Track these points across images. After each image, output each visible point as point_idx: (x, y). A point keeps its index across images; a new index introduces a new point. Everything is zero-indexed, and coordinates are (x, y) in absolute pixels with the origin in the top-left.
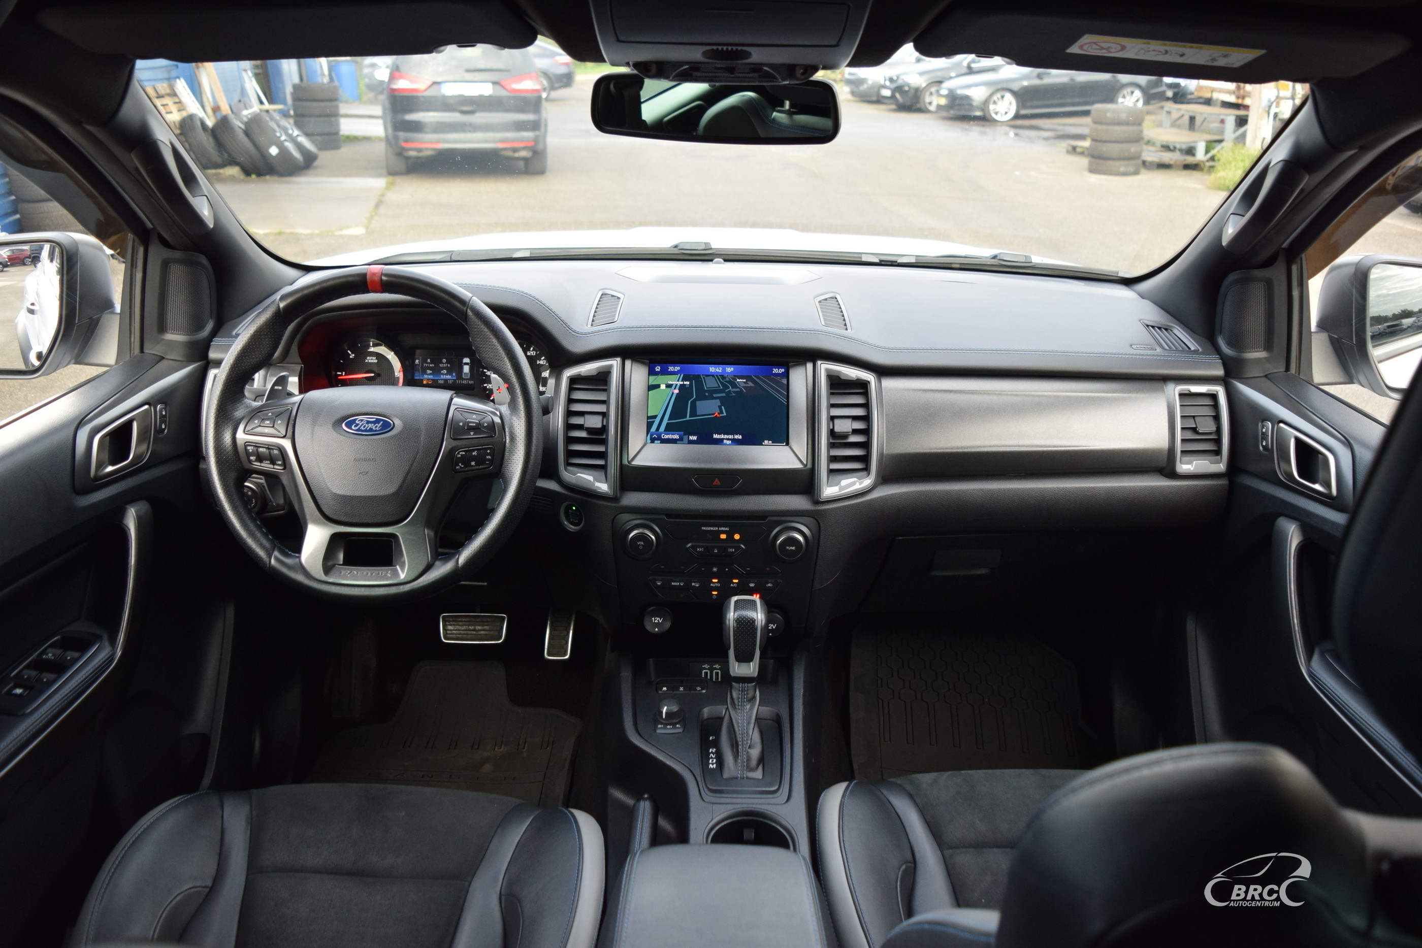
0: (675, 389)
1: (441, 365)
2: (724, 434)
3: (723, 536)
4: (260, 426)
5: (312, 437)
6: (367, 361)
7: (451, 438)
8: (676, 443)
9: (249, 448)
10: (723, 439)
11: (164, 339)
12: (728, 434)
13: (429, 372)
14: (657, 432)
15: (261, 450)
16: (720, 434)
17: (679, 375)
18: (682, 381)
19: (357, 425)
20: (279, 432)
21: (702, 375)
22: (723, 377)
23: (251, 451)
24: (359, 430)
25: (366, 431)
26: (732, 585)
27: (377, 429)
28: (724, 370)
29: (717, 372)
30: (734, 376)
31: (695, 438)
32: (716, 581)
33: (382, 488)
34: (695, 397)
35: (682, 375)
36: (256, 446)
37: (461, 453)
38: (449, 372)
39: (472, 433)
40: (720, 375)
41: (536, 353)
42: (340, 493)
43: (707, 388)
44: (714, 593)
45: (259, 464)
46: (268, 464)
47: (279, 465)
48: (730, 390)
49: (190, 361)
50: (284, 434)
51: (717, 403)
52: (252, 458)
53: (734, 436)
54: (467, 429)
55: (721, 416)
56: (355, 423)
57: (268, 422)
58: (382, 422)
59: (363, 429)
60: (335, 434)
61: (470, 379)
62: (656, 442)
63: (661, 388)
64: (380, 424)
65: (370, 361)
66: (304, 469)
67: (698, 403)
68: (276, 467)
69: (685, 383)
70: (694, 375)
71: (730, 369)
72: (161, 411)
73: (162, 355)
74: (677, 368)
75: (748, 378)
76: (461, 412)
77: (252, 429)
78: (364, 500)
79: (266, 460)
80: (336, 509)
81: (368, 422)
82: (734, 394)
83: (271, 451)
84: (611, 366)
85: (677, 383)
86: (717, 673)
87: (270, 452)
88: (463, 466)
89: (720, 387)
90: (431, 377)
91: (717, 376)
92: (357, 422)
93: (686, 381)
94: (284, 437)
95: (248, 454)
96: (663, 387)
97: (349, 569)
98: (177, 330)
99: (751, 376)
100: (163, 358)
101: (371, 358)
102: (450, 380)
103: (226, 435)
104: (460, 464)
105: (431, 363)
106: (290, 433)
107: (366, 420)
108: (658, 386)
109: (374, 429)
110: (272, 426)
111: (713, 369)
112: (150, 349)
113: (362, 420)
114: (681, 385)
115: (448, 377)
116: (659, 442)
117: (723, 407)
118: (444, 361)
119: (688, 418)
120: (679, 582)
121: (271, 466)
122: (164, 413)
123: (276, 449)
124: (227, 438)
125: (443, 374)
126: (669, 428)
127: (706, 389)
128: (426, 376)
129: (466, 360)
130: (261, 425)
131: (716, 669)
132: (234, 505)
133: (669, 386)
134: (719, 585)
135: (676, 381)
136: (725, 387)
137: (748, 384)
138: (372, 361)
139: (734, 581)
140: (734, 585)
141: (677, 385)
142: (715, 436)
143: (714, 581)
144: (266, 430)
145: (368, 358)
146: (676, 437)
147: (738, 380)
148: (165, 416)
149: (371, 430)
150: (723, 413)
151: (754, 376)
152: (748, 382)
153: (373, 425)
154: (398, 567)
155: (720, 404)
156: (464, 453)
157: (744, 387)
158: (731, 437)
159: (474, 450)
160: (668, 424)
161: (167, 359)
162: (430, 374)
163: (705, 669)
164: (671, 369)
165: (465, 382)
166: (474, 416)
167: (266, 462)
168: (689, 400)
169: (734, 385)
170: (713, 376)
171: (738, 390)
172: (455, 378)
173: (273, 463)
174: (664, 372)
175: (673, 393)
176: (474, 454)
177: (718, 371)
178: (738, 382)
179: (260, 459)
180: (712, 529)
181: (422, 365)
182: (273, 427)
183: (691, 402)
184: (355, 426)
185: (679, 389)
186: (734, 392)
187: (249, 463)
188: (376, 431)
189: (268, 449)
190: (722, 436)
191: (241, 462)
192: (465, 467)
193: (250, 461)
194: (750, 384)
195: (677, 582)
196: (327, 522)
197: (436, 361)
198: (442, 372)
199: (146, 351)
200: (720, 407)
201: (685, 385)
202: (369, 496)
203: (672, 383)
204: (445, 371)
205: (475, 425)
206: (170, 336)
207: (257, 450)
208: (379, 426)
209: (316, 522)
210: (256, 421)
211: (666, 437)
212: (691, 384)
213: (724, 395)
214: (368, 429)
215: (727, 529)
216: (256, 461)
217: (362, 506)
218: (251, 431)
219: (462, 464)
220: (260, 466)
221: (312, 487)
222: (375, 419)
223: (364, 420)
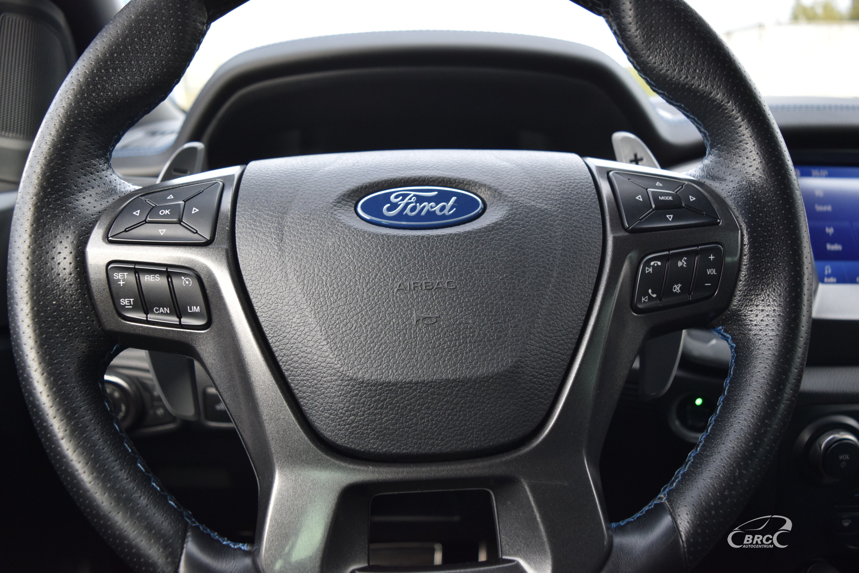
4: (146, 222)
5: (281, 239)
7: (626, 230)
9: (117, 277)
15: (148, 279)
19: (394, 206)
20: (197, 232)
23: (121, 283)
24: (401, 216)
25: (418, 217)
27: (446, 212)
33: (481, 355)
36: (135, 272)
37: (652, 263)
39: (670, 217)
42: (367, 376)
45: (141, 316)
46: (167, 314)
47: (194, 315)
50: (208, 238)
52: (124, 302)
54: (656, 208)
56: (389, 202)
57: (167, 212)
58: (454, 199)
59: (410, 214)
64: (450, 204)
66: (261, 319)
68: (186, 321)
76: (628, 177)
77: (125, 231)
78: (433, 393)
79: (161, 305)
81: (420, 200)
83: (176, 281)
87: (171, 285)
88: (654, 296)
92: (392, 200)
94: (206, 244)
95: (115, 294)
103: (59, 247)
104: (650, 291)
106: (221, 237)
107: (415, 195)
109: (438, 213)
110: (176, 220)
113: (405, 196)
116: (835, 279)
121: (174, 320)
124: (62, 259)
130: (149, 220)
132: (76, 424)
144: (162, 231)
149: (431, 215)
153: (432, 204)
154: (520, 562)
156: (659, 263)
159: (679, 256)
166: (659, 184)
167: (161, 310)
173: (179, 310)
176: (680, 264)
179: (146, 302)
182: (180, 222)
184: (389, 209)
187: (116, 316)
188: (444, 217)
189: (169, 275)
191: (97, 315)
192: (659, 298)
193: (120, 311)
196: (326, 457)
202: (448, 380)
205: (670, 198)
207: (138, 281)
208: (448, 207)
209: (297, 460)
210: (137, 213)
214: (423, 213)
216: (135, 308)
217: (428, 408)
218: (125, 233)
219: (653, 293)
220: (147, 322)
221: (284, 368)
222: (436, 193)
223: (410, 194)
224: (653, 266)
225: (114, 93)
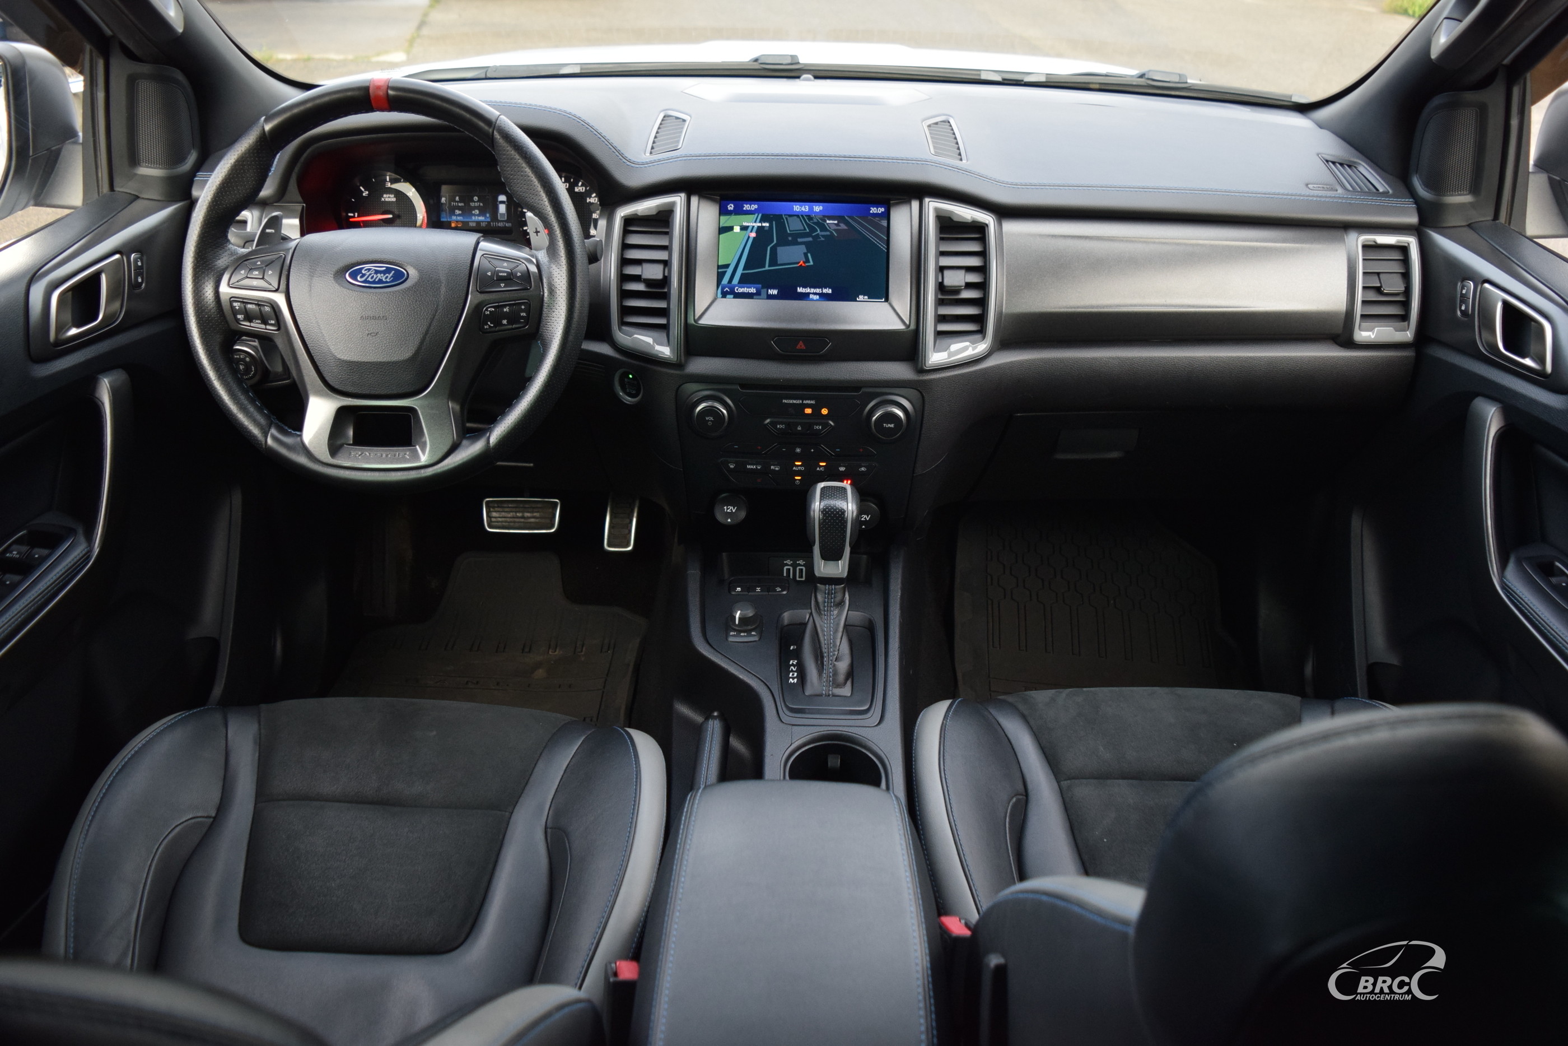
0: (751, 232)
1: (472, 204)
2: (810, 288)
3: (808, 411)
4: (247, 277)
5: (310, 290)
6: (383, 199)
7: (477, 291)
8: (752, 298)
9: (235, 304)
10: (808, 294)
11: (139, 175)
12: (815, 287)
13: (458, 212)
14: (729, 285)
15: (249, 306)
16: (805, 287)
17: (756, 215)
18: (760, 222)
19: (363, 275)
20: (271, 285)
21: (785, 215)
22: (810, 218)
23: (237, 308)
24: (365, 281)
25: (374, 282)
26: (818, 469)
27: (388, 280)
28: (811, 209)
29: (802, 211)
30: (824, 216)
31: (775, 292)
32: (800, 463)
33: (395, 352)
34: (775, 242)
35: (760, 215)
36: (243, 302)
37: (489, 309)
38: (482, 213)
39: (502, 285)
40: (806, 216)
41: (586, 189)
42: (345, 358)
43: (790, 231)
44: (796, 478)
45: (248, 324)
46: (259, 323)
47: (271, 325)
48: (818, 234)
49: (169, 201)
50: (277, 288)
51: (803, 249)
52: (239, 317)
53: (822, 290)
54: (497, 280)
55: (808, 266)
56: (361, 273)
57: (257, 273)
58: (393, 272)
59: (370, 280)
60: (337, 287)
61: (507, 221)
62: (728, 296)
63: (735, 230)
64: (391, 275)
65: (387, 200)
66: (301, 329)
67: (780, 250)
68: (268, 327)
69: (764, 224)
70: (775, 215)
71: (818, 208)
72: (136, 261)
73: (135, 193)
74: (754, 207)
75: (841, 219)
76: (489, 259)
77: (238, 282)
78: (374, 367)
79: (256, 319)
80: (342, 378)
81: (377, 272)
82: (823, 239)
83: (262, 308)
84: (673, 204)
85: (754, 224)
86: (801, 571)
87: (260, 309)
88: (492, 325)
89: (805, 229)
90: (459, 218)
91: (802, 216)
92: (363, 272)
93: (764, 222)
94: (276, 291)
95: (235, 312)
96: (737, 229)
97: (359, 450)
98: (152, 163)
99: (844, 217)
100: (137, 197)
101: (388, 195)
102: (483, 222)
103: (207, 289)
104: (489, 323)
105: (460, 201)
106: (283, 286)
107: (375, 270)
108: (731, 229)
109: (384, 280)
110: (261, 277)
111: (798, 208)
112: (122, 187)
113: (369, 270)
114: (758, 227)
115: (481, 218)
116: (732, 296)
117: (809, 255)
118: (476, 198)
119: (767, 268)
120: (756, 464)
121: (263, 326)
122: (139, 264)
123: (267, 306)
124: (208, 293)
125: (475, 215)
126: (744, 280)
127: (789, 232)
128: (454, 218)
129: (502, 198)
130: (249, 276)
131: (800, 565)
132: (220, 374)
133: (744, 228)
134: (803, 468)
135: (753, 222)
136: (814, 230)
137: (840, 226)
138: (390, 200)
139: (821, 464)
140: (821, 468)
141: (753, 227)
142: (800, 290)
143: (797, 463)
144: (255, 283)
145: (385, 196)
146: (753, 290)
147: (828, 222)
148: (141, 267)
149: (380, 281)
150: (809, 262)
151: (848, 216)
152: (840, 224)
153: (382, 275)
154: (417, 447)
155: (805, 251)
156: (493, 310)
157: (835, 230)
158: (818, 291)
159: (505, 306)
160: (742, 274)
161: (143, 198)
162: (459, 215)
163: (787, 565)
164: (747, 207)
165: (500, 224)
166: (505, 264)
167: (257, 321)
168: (769, 245)
169: (823, 228)
170: (798, 216)
171: (828, 233)
172: (489, 220)
173: (265, 322)
174: (739, 211)
175: (749, 237)
176: (505, 310)
177: (804, 210)
178: (828, 224)
179: (249, 317)
180: (795, 402)
181: (450, 204)
182: (263, 278)
183: (771, 248)
184: (361, 277)
185: (756, 232)
186: (823, 236)
187: (236, 323)
188: (387, 282)
189: (258, 305)
190: (808, 290)
191: (227, 322)
192: (495, 326)
193: (237, 321)
194: (843, 226)
195: (753, 465)
196: (330, 393)
197: (466, 199)
198: (473, 212)
199: (117, 189)
200: (806, 255)
201: (764, 227)
202: (380, 362)
203: (748, 224)
204: (477, 212)
205: (505, 274)
206: (144, 171)
207: (245, 307)
208: (389, 276)
209: (319, 393)
210: (243, 272)
211: (741, 290)
212: (771, 226)
213: (810, 239)
214: (377, 280)
215: (813, 402)
216: (245, 320)
217: (373, 374)
218: (237, 283)
219: (491, 324)
220: (250, 326)
221: (312, 352)
222: (385, 268)
223: (372, 269)
224: (490, 311)
225: (226, 205)
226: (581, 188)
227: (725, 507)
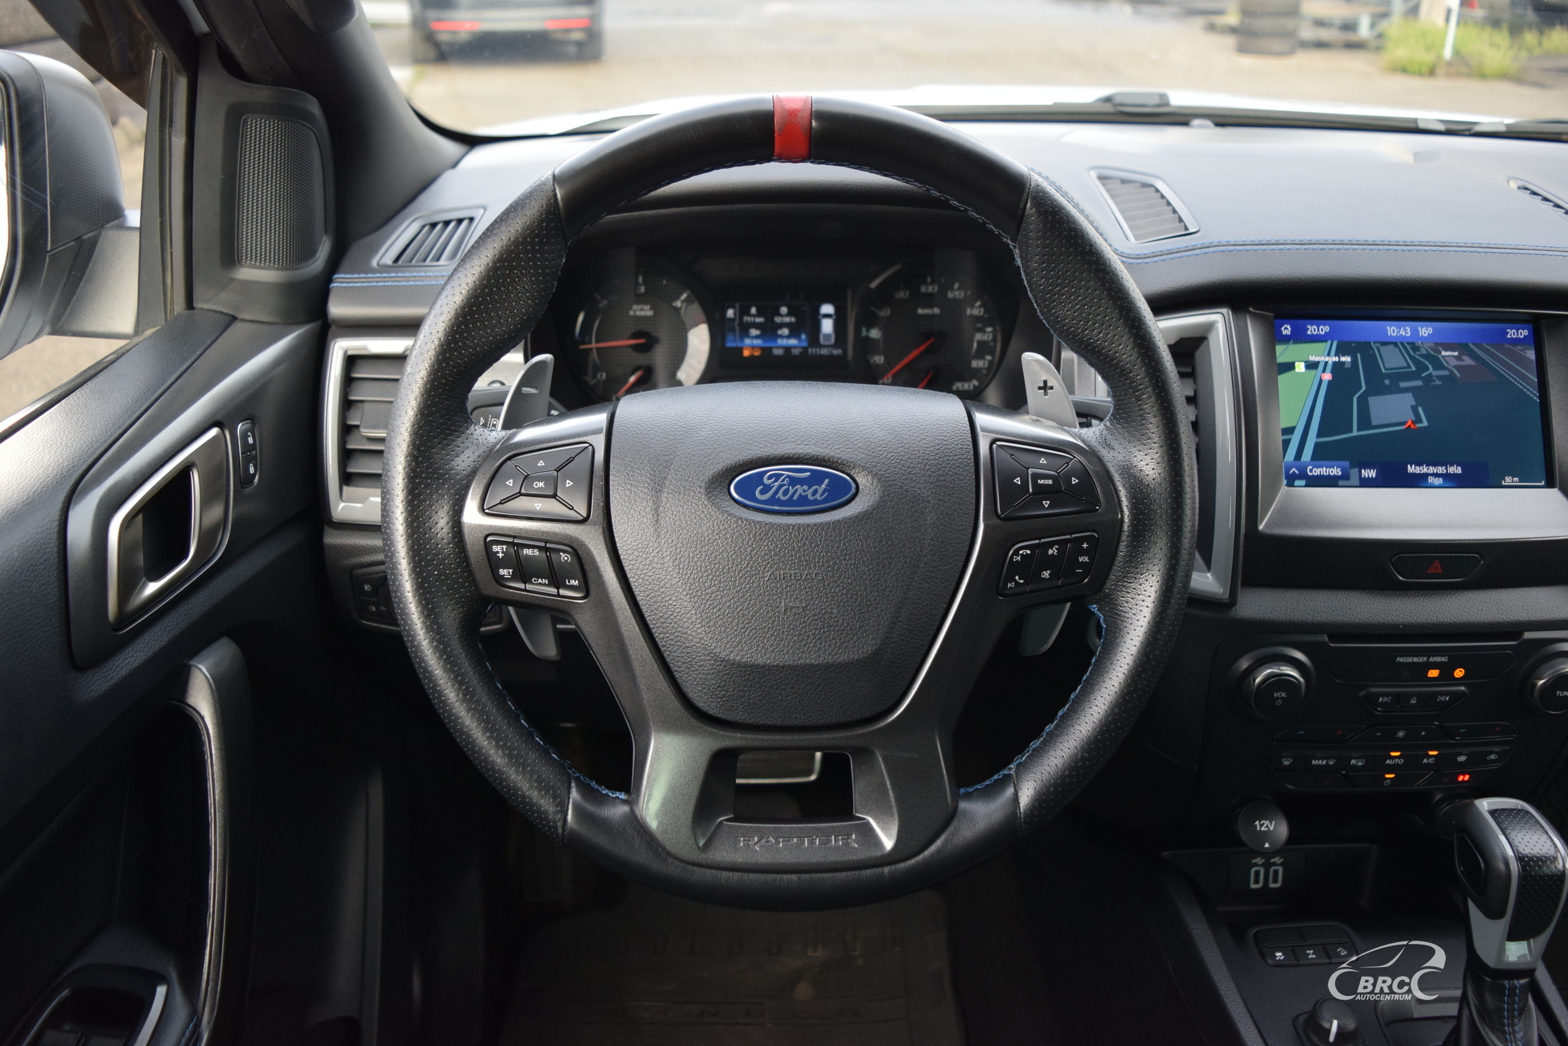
0: (1324, 371)
1: (778, 320)
2: (1428, 465)
3: (1433, 673)
4: (521, 494)
5: (657, 521)
6: (632, 313)
7: (998, 516)
8: (1337, 486)
9: (496, 548)
10: (1426, 476)
11: (236, 279)
12: (1435, 464)
13: (754, 332)
14: (1297, 463)
15: (527, 551)
16: (1420, 464)
17: (1329, 343)
18: (1336, 354)
19: (766, 489)
20: (572, 509)
21: (1374, 343)
22: (1415, 348)
23: (500, 555)
24: (773, 501)
25: (790, 502)
26: (1425, 761)
27: (818, 497)
28: (1415, 332)
29: (1402, 335)
30: (1436, 344)
31: (1372, 473)
32: (1397, 754)
33: (843, 643)
34: (1364, 388)
35: (1335, 343)
36: (514, 544)
37: (1021, 552)
38: (794, 333)
39: (1046, 503)
40: (1408, 343)
41: (965, 294)
43: (1386, 369)
44: (1387, 776)
45: (521, 586)
46: (544, 585)
47: (572, 588)
48: (1431, 373)
50: (585, 514)
51: (1409, 399)
52: (503, 572)
53: (1446, 469)
54: (1034, 493)
55: (1419, 428)
56: (762, 483)
57: (541, 484)
58: (827, 481)
59: (782, 498)
60: (712, 510)
61: (836, 345)
62: (1297, 483)
63: (1297, 370)
64: (823, 486)
65: (638, 313)
66: (639, 598)
67: (1374, 401)
68: (562, 592)
69: (1343, 359)
70: (1358, 343)
71: (1425, 330)
72: (245, 437)
73: (231, 312)
74: (1324, 329)
75: (1463, 348)
77: (501, 503)
79: (540, 576)
80: (724, 696)
81: (794, 482)
82: (1438, 382)
83: (554, 556)
84: (1210, 327)
85: (1327, 359)
86: (1276, 873)
87: (549, 559)
88: (1022, 581)
89: (1409, 366)
90: (758, 342)
91: (1402, 343)
92: (765, 480)
93: (1343, 355)
94: (584, 521)
95: (493, 563)
96: (1300, 367)
97: (757, 831)
98: (261, 261)
99: (1467, 344)
100: (234, 319)
101: (640, 307)
102: (795, 347)
104: (1017, 578)
105: (758, 315)
106: (596, 514)
107: (788, 476)
108: (1290, 367)
109: (810, 497)
110: (551, 493)
111: (1394, 330)
112: (207, 302)
113: (777, 477)
114: (1334, 363)
115: (793, 342)
116: (1303, 482)
117: (1420, 409)
118: (784, 310)
119: (1355, 433)
120: (1327, 758)
121: (553, 590)
122: (251, 440)
123: (564, 552)
124: (440, 525)
125: (782, 337)
126: (1321, 454)
127: (1383, 371)
128: (748, 341)
129: (827, 309)
130: (523, 491)
131: (1274, 864)
133: (1311, 366)
134: (1401, 761)
135: (1323, 354)
136: (1423, 368)
137: (1463, 360)
138: (643, 313)
139: (1431, 753)
140: (1430, 760)
141: (1326, 363)
142: (1412, 469)
143: (1393, 754)
144: (539, 505)
145: (635, 307)
146: (1336, 471)
147: (1444, 353)
148: (253, 447)
149: (803, 500)
150: (1421, 421)
151: (1473, 344)
152: (1464, 357)
153: (805, 487)
154: (873, 823)
155: (1414, 403)
156: (1029, 552)
157: (1455, 367)
158: (1441, 470)
159: (1051, 545)
160: (1317, 445)
161: (243, 320)
162: (757, 337)
163: (1256, 865)
164: (1312, 329)
165: (824, 352)
166: (1043, 461)
167: (540, 581)
168: (1354, 394)
169: (1438, 364)
170: (1395, 344)
171: (1446, 373)
172: (805, 344)
173: (557, 582)
174: (1299, 337)
175: (1321, 381)
176: (1050, 552)
177: (1404, 333)
178: (1443, 357)
179: (524, 572)
180: (1415, 660)
181: (741, 319)
182: (554, 496)
183: (1358, 398)
184: (762, 492)
185: (1333, 372)
186: (1439, 377)
187: (494, 583)
188: (816, 502)
189: (545, 549)
190: (1424, 469)
191: (474, 582)
192: (1026, 583)
193: (500, 580)
194: (1468, 361)
195: (1322, 759)
196: (698, 723)
197: (769, 312)
198: (780, 332)
199: (198, 305)
200: (1414, 409)
201: (1344, 363)
202: (812, 665)
203: (1317, 359)
204: (785, 331)
205: (1050, 482)
206: (247, 273)
207: (517, 553)
208: (821, 490)
209: (670, 726)
210: (510, 483)
211: (1317, 472)
212: (1354, 361)
213: (1419, 383)
214: (795, 498)
215: (1444, 659)
216: (514, 578)
217: (793, 688)
218: (500, 506)
219: (1020, 579)
220: (526, 590)
221: (660, 644)
222: (809, 473)
223: (783, 475)
224: (1022, 554)
226: (957, 293)
227: (1257, 823)
